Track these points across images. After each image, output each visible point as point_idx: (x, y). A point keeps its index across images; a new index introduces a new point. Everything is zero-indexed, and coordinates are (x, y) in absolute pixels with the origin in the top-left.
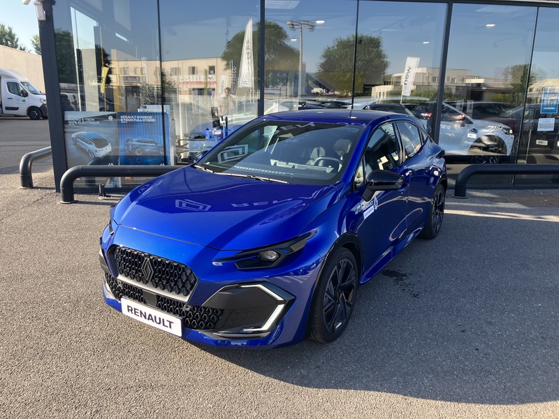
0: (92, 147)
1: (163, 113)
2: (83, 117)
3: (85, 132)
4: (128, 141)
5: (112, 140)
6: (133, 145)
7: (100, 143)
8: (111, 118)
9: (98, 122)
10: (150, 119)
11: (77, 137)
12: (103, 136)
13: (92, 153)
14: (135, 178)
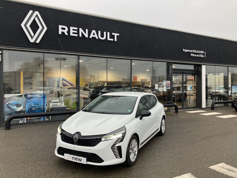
0: (15, 107)
1: (44, 94)
2: (12, 96)
3: (12, 102)
4: (30, 104)
5: (23, 104)
6: (31, 106)
7: (18, 105)
8: (23, 96)
9: (18, 98)
10: (39, 96)
11: (9, 104)
12: (20, 103)
13: (14, 109)
14: (32, 118)
